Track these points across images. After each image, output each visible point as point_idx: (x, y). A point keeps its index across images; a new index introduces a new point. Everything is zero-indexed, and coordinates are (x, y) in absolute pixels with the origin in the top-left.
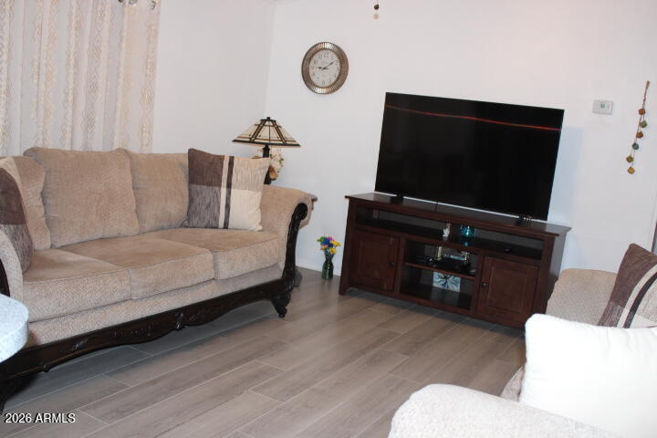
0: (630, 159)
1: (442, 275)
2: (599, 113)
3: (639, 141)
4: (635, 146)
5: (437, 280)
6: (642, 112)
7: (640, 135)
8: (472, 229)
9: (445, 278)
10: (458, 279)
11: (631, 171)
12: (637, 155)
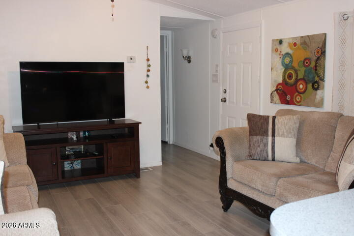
0: (146, 82)
1: (70, 162)
2: (130, 62)
3: (149, 73)
4: (148, 76)
5: (67, 166)
6: (148, 60)
7: (149, 71)
8: (89, 131)
9: (72, 163)
10: (79, 161)
11: (148, 87)
12: (149, 80)
